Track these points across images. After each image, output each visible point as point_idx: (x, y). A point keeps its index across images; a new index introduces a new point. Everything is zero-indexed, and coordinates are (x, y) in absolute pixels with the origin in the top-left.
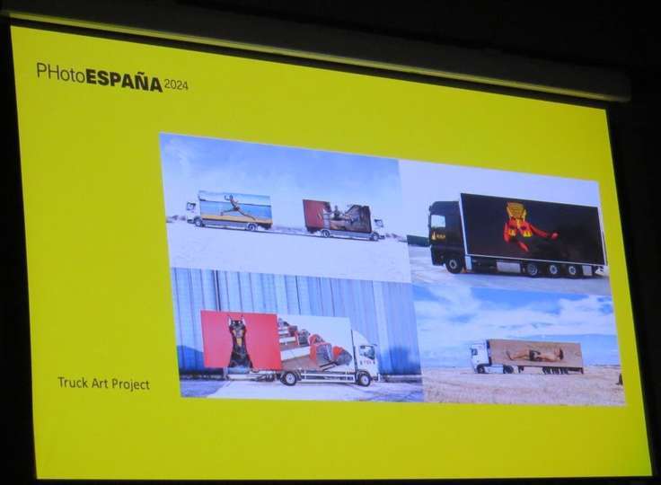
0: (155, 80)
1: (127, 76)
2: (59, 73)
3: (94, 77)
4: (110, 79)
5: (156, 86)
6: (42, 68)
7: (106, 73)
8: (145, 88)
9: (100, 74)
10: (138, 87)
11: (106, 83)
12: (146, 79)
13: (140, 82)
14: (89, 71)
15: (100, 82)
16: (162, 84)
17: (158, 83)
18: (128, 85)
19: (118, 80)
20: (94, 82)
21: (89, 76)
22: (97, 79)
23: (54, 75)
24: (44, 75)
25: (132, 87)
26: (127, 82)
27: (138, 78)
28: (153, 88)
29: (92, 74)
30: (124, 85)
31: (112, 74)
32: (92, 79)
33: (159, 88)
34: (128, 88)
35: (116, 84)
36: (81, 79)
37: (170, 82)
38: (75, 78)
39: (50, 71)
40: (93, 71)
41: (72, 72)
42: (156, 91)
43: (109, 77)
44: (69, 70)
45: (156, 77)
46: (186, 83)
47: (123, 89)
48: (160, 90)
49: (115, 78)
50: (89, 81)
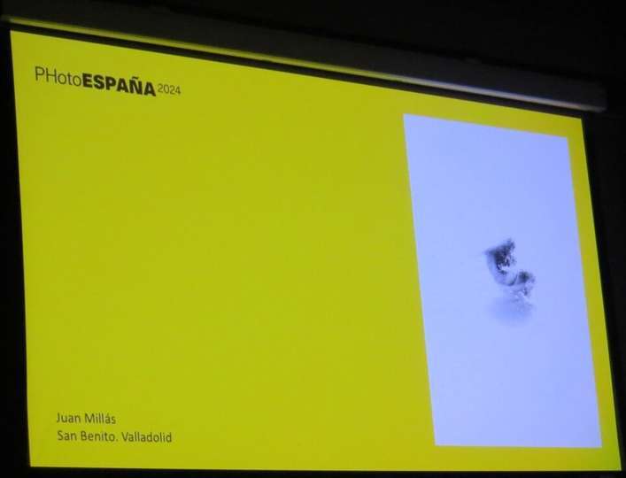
0: (149, 85)
1: (122, 81)
2: (57, 77)
3: (89, 81)
4: (105, 83)
5: (150, 90)
6: (40, 71)
7: (101, 78)
8: (139, 92)
9: (96, 78)
10: (132, 91)
11: (102, 87)
12: (140, 83)
13: (135, 87)
14: (85, 75)
15: (96, 86)
16: (156, 88)
17: (152, 87)
18: (123, 89)
19: (114, 83)
20: (90, 86)
21: (86, 79)
22: (93, 82)
23: (52, 79)
24: (42, 78)
25: (127, 91)
26: (122, 86)
27: (132, 83)
28: (146, 93)
29: (88, 78)
30: (119, 89)
31: (108, 79)
32: (88, 83)
33: (153, 93)
34: (123, 92)
35: (111, 88)
36: (77, 83)
37: (163, 87)
38: (72, 82)
39: (48, 75)
40: (90, 76)
41: (69, 76)
42: (150, 95)
43: (104, 81)
44: (66, 74)
45: (149, 81)
46: (178, 88)
47: (118, 93)
48: (154, 95)
49: (110, 82)
50: (85, 85)
